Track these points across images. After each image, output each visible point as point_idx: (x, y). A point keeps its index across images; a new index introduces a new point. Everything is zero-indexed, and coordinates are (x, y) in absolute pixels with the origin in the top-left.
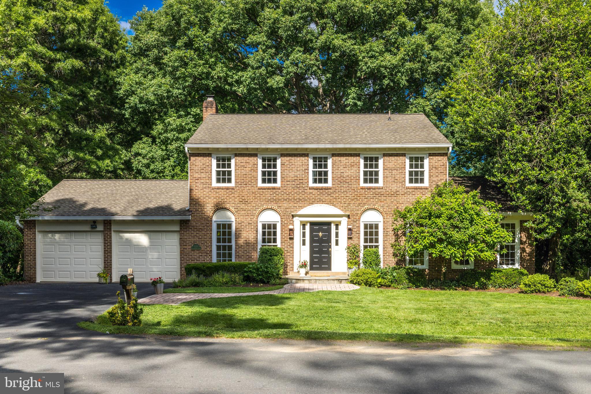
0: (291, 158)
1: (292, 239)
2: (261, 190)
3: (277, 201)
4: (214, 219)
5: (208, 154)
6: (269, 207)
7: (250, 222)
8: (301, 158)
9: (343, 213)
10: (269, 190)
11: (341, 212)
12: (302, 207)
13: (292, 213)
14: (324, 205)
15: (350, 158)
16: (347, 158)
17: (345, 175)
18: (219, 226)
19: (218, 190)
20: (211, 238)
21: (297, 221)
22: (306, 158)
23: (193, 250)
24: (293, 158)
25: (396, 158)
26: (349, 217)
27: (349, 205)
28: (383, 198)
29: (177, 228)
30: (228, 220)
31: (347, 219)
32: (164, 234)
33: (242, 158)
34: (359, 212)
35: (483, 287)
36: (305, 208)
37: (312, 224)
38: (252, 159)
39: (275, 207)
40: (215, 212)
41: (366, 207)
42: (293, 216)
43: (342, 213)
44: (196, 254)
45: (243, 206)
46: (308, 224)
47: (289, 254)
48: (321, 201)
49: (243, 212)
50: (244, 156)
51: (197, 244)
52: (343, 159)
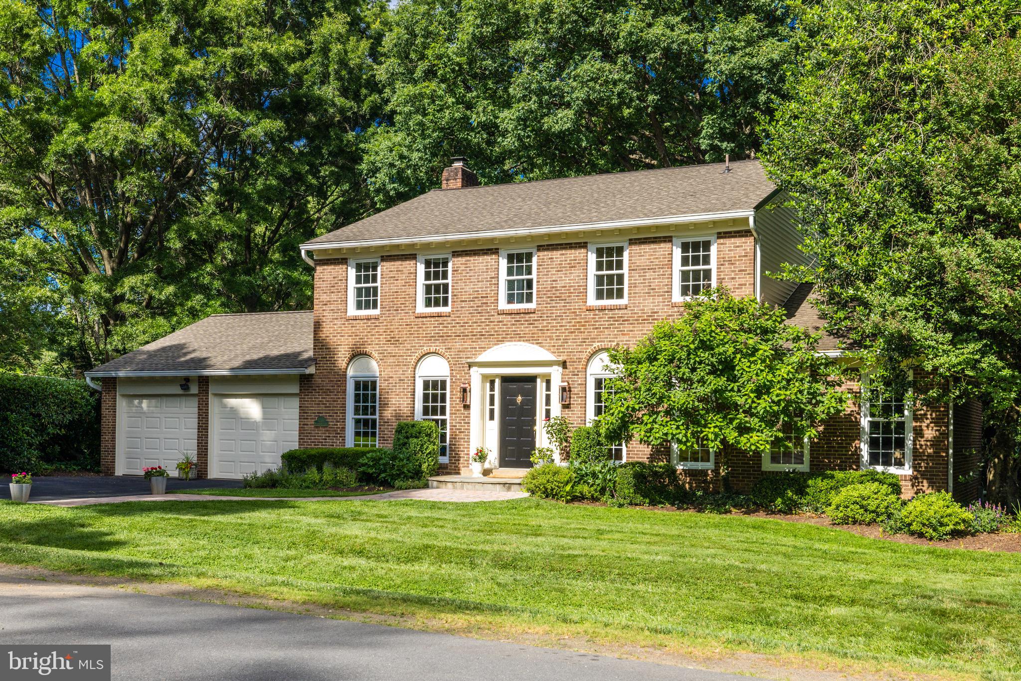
0: (468, 258)
1: (467, 407)
2: (421, 320)
3: (444, 338)
4: (350, 372)
5: (342, 259)
6: (433, 349)
7: (402, 377)
8: (485, 257)
9: (554, 359)
10: (432, 319)
11: (550, 357)
12: (483, 349)
13: (469, 360)
14: (522, 343)
15: (569, 252)
16: (564, 252)
17: (560, 284)
18: (357, 385)
19: (354, 322)
20: (344, 406)
21: (476, 374)
22: (494, 256)
23: (317, 427)
24: (472, 259)
26: (564, 364)
27: (566, 341)
28: (627, 327)
29: (296, 390)
30: (367, 374)
31: (560, 369)
32: (282, 399)
33: (392, 263)
34: (584, 356)
36: (489, 350)
37: (506, 379)
38: (408, 265)
39: (442, 350)
40: (351, 359)
41: (596, 345)
42: (470, 366)
43: (552, 358)
44: (321, 433)
45: (391, 349)
46: (499, 381)
47: (462, 435)
48: (519, 337)
49: (392, 360)
50: (394, 260)
51: (322, 417)
52: (556, 254)
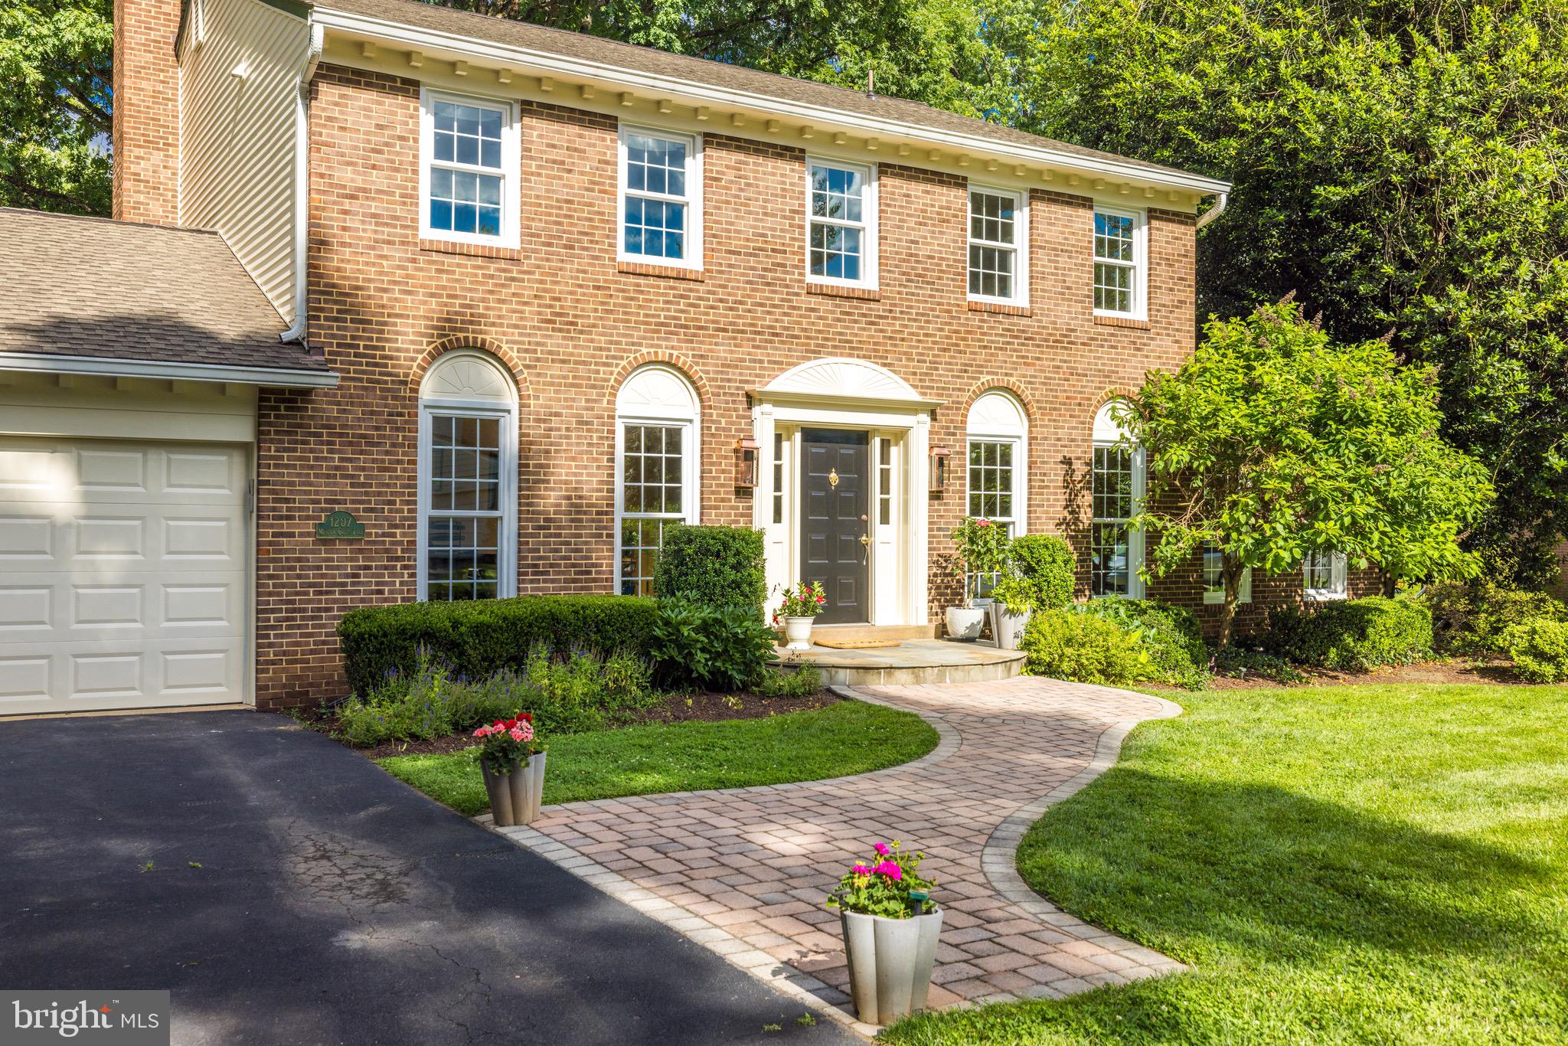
0: (742, 157)
1: (746, 492)
2: (632, 279)
3: (690, 331)
4: (427, 391)
5: (405, 81)
6: (663, 354)
7: (586, 415)
8: (780, 163)
9: (919, 399)
10: (662, 283)
11: (907, 393)
12: (781, 366)
13: (747, 387)
14: (856, 360)
15: (938, 189)
16: (929, 187)
17: (923, 251)
18: (441, 428)
19: (447, 259)
20: (412, 483)
21: (764, 421)
22: (797, 166)
23: (324, 542)
24: (751, 160)
25: (1068, 210)
26: (933, 413)
27: (935, 368)
28: (1032, 352)
29: (239, 429)
30: (489, 402)
31: (928, 420)
33: (556, 126)
34: (964, 397)
35: (1351, 666)
36: (793, 370)
37: (812, 435)
38: (593, 138)
39: (685, 356)
40: (434, 357)
41: (985, 378)
42: (751, 400)
43: (912, 395)
44: (341, 559)
45: (555, 342)
46: (798, 436)
48: (849, 348)
49: (556, 370)
50: (560, 119)
51: (347, 513)
52: (916, 189)
